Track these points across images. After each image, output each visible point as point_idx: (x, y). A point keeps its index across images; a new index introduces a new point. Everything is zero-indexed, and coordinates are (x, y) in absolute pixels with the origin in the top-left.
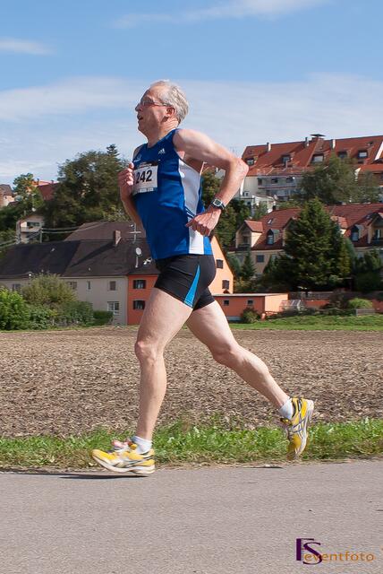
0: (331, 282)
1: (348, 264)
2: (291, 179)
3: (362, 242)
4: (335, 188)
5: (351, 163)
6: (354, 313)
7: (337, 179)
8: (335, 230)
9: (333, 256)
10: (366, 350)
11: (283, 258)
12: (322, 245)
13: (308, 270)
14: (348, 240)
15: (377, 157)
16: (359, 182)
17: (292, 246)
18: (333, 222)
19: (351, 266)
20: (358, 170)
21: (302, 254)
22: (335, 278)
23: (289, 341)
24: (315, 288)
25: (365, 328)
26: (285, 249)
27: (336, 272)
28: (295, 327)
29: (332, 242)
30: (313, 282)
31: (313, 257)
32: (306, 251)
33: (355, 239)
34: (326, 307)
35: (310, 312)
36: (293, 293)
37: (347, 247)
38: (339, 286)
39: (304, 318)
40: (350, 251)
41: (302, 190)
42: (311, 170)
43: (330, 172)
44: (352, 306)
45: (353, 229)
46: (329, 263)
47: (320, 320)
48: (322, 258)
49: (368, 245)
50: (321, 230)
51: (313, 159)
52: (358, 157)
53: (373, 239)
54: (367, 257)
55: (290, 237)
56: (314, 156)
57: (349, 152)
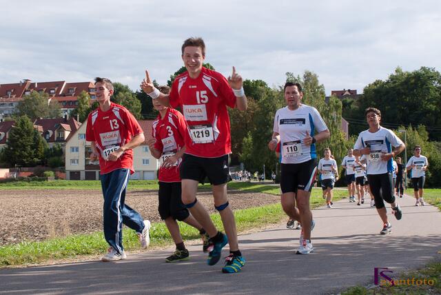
0: (34, 162)
1: (43, 151)
2: (12, 104)
3: (51, 140)
4: (36, 109)
5: (45, 96)
6: (47, 179)
7: (37, 104)
8: (36, 133)
9: (35, 148)
10: (52, 200)
11: (6, 148)
12: (28, 142)
13: (21, 156)
14: (43, 138)
15: (60, 93)
16: (50, 107)
17: (12, 142)
18: (35, 129)
19: (45, 153)
20: (50, 100)
21: (17, 146)
22: (36, 160)
23: (9, 196)
24: (25, 165)
25: (52, 187)
26: (8, 144)
27: (37, 156)
28: (12, 187)
29: (35, 139)
30: (24, 162)
31: (24, 147)
32: (20, 144)
33: (47, 138)
34: (32, 176)
35: (22, 179)
36: (12, 169)
37: (43, 142)
38: (38, 164)
39: (19, 182)
40: (44, 145)
41: (18, 111)
42: (22, 99)
43: (33, 100)
44: (45, 175)
45: (46, 133)
46: (33, 152)
47: (27, 183)
48: (29, 149)
49: (54, 141)
50: (28, 133)
51: (24, 93)
52: (50, 93)
53: (57, 138)
54: (54, 148)
55: (10, 137)
56: (26, 91)
57: (44, 89)
